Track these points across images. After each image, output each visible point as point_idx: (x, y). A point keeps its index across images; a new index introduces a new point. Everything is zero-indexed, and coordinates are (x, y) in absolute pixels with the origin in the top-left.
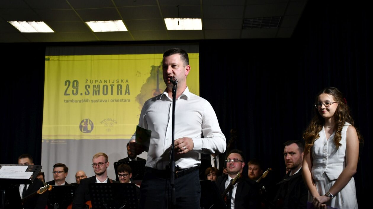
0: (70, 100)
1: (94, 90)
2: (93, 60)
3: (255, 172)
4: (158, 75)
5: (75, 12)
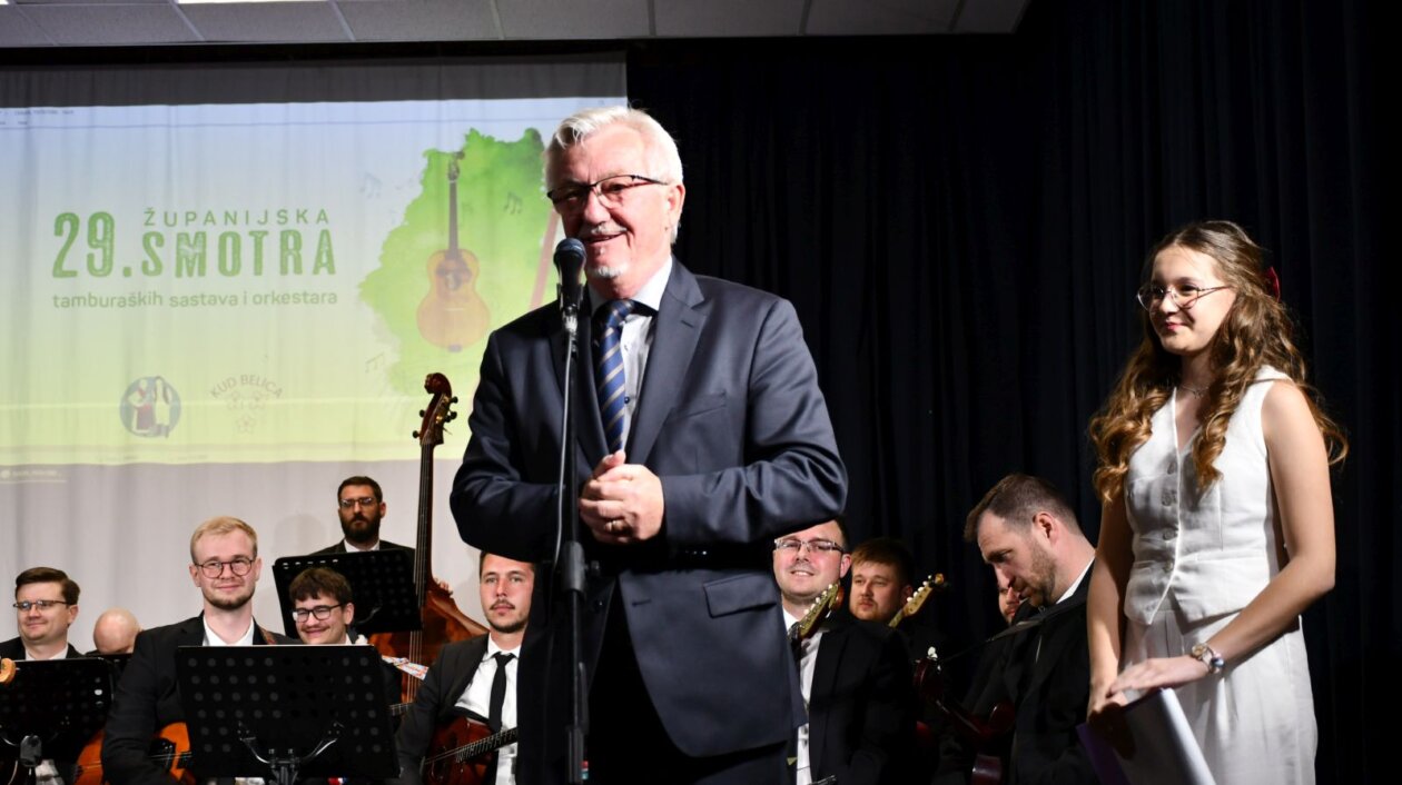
0: (79, 298)
1: (182, 253)
2: (177, 126)
3: (880, 594)
4: (453, 189)
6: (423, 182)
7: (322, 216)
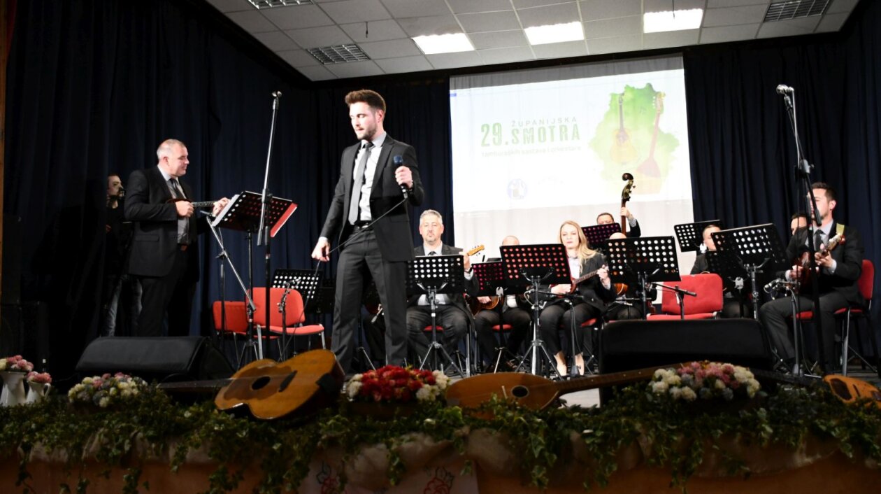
0: (491, 154)
1: (526, 136)
2: (522, 91)
4: (621, 107)
5: (515, 14)
6: (610, 105)
7: (574, 119)
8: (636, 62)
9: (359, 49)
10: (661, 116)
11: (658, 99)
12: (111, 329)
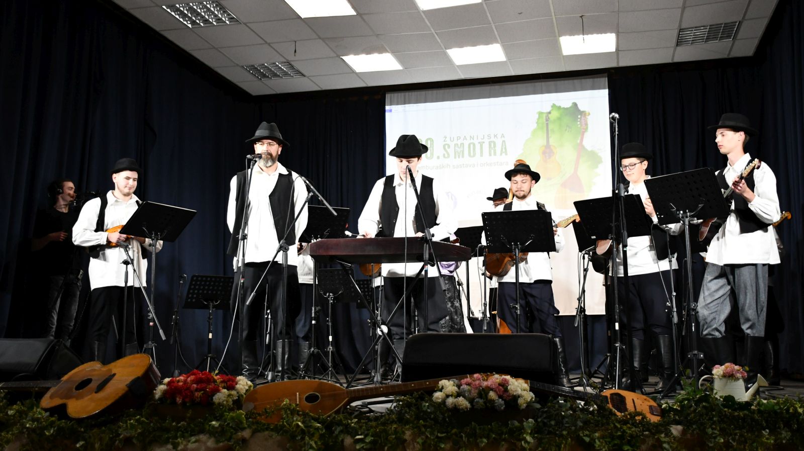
1: (456, 150)
2: (454, 108)
4: (547, 125)
5: (434, 36)
6: (537, 123)
7: (503, 136)
8: (562, 82)
9: (292, 67)
10: (586, 134)
11: (583, 118)
12: (52, 328)
